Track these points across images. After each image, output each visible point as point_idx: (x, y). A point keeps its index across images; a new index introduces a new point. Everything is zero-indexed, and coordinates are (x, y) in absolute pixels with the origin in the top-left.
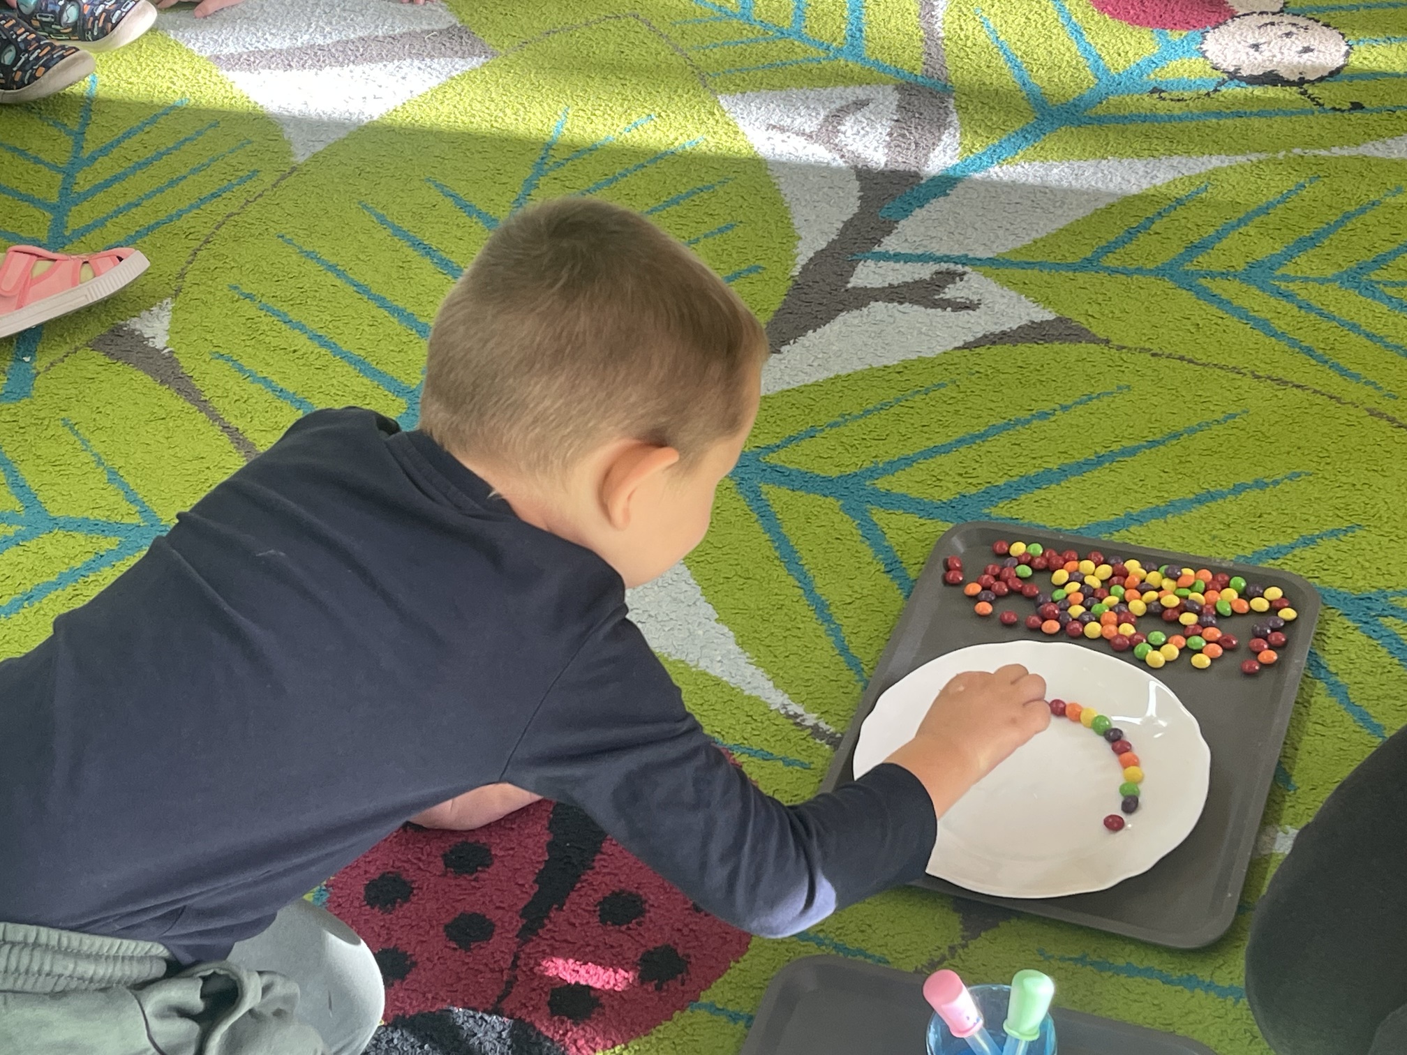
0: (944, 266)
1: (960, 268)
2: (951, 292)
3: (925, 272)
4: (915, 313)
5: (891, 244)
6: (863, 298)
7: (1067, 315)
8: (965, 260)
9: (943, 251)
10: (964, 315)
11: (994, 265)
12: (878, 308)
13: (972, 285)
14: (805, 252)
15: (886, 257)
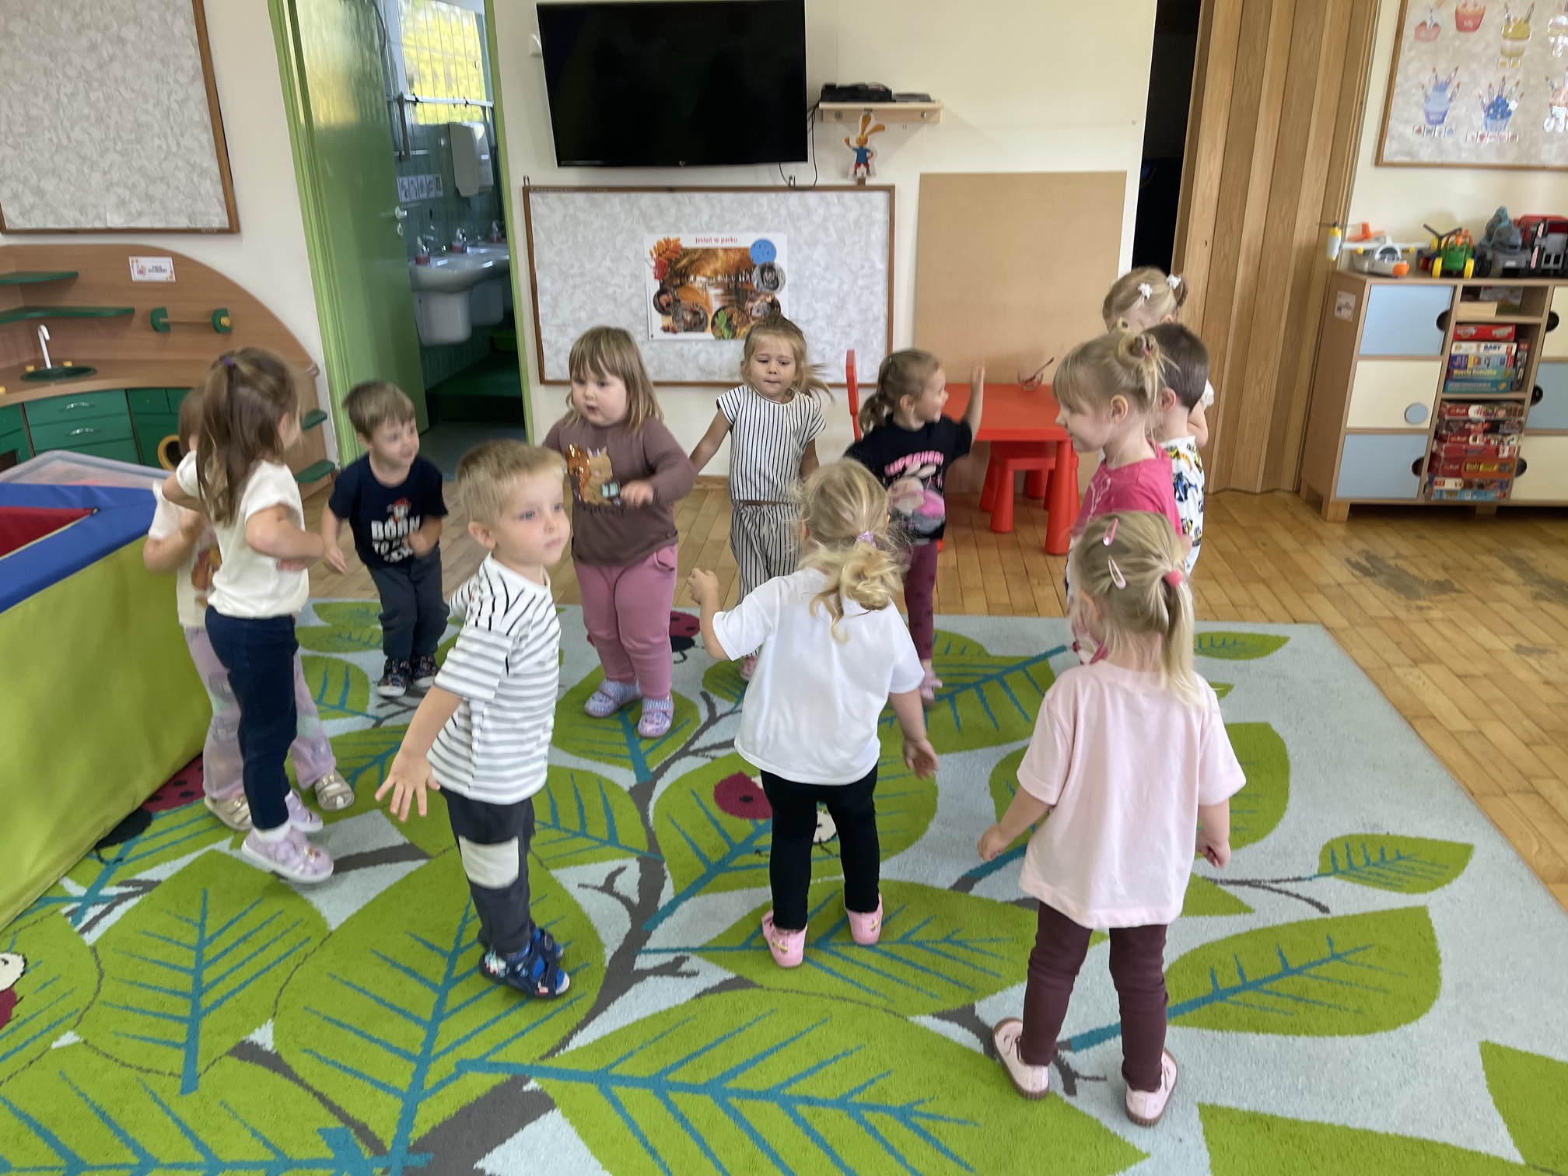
0: (678, 954)
1: (686, 954)
2: (685, 967)
3: (669, 958)
4: (668, 982)
5: (651, 944)
6: (642, 975)
7: (742, 973)
8: (687, 949)
9: (675, 945)
10: (692, 980)
11: (703, 950)
12: (651, 979)
13: (693, 963)
14: (609, 954)
15: (649, 951)
